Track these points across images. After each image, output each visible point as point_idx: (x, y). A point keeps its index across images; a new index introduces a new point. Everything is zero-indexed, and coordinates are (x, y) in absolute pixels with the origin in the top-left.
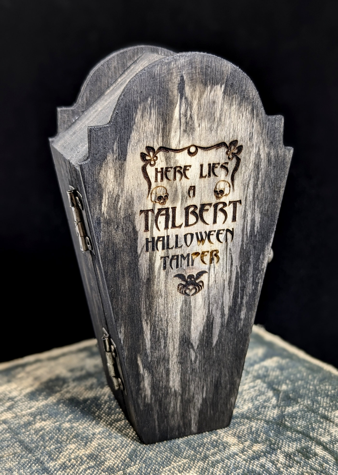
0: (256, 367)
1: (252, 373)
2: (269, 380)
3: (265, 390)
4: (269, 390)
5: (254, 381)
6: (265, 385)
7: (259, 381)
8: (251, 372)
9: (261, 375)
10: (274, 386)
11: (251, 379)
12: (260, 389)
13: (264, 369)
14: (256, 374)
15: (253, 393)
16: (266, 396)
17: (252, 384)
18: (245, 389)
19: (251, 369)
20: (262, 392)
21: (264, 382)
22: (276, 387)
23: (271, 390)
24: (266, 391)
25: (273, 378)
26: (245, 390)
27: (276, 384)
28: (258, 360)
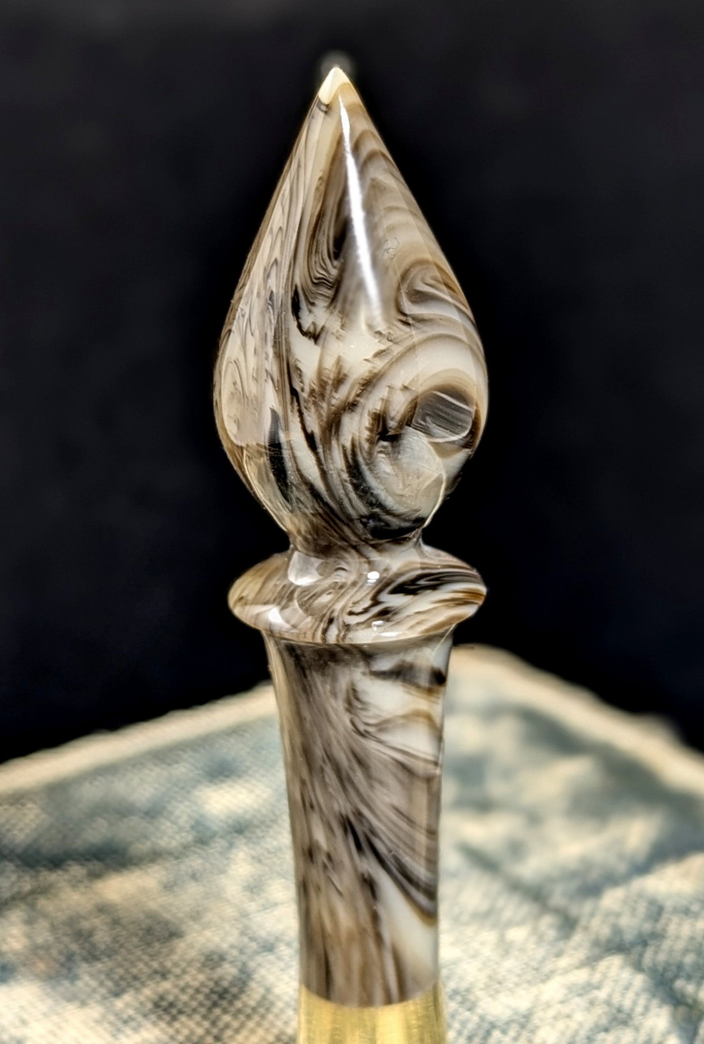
0: (612, 899)
1: (586, 929)
2: (662, 957)
3: (635, 1003)
4: (655, 1002)
5: (591, 962)
6: (639, 980)
7: (614, 964)
8: (583, 922)
9: (629, 936)
10: (679, 984)
11: (581, 954)
12: (616, 999)
13: (642, 908)
14: (605, 932)
15: (579, 1016)
16: (637, 1029)
17: (582, 976)
18: (545, 998)
19: (588, 906)
20: (620, 1010)
21: (638, 967)
22: (690, 988)
23: (663, 1001)
24: (639, 1009)
25: (680, 945)
26: (548, 1005)
27: (689, 978)
28: (622, 868)
